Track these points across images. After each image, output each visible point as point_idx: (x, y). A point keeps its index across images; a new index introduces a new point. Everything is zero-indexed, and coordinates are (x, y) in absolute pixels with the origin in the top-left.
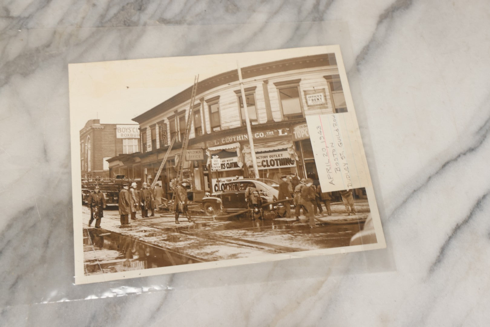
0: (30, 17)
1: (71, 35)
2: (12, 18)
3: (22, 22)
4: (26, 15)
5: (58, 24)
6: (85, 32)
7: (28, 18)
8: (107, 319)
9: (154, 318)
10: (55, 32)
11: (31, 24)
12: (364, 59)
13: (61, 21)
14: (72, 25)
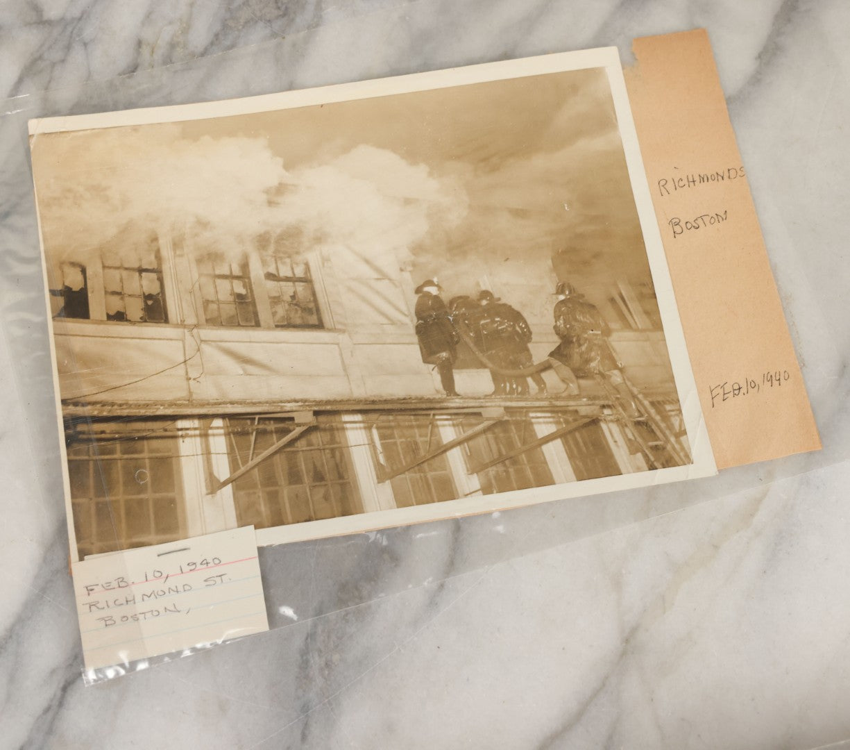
0: (83, 17)
1: (173, 46)
2: (49, 23)
3: (70, 29)
4: (76, 13)
5: (143, 24)
6: (200, 36)
7: (80, 19)
8: (347, 615)
9: (437, 604)
10: (139, 44)
11: (88, 32)
12: (789, 20)
13: (148, 18)
14: (170, 23)
